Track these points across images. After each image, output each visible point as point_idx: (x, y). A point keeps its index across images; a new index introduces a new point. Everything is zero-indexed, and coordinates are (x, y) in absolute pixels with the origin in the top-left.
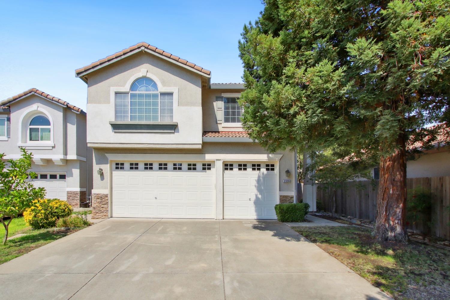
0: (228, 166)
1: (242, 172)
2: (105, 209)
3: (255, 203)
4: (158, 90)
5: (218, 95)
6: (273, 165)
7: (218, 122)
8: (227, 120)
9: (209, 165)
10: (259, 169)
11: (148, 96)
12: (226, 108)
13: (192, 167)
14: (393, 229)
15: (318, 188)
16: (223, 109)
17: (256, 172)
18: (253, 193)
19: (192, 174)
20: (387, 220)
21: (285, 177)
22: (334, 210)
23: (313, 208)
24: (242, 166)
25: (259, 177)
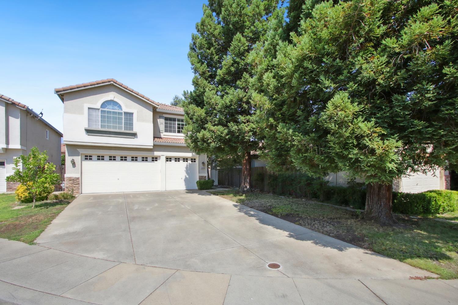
0: (168, 159)
1: (177, 162)
2: (77, 188)
3: (185, 180)
4: (122, 110)
5: (161, 115)
6: (195, 159)
7: (161, 132)
8: (166, 131)
9: (156, 158)
10: (187, 161)
11: (115, 113)
12: (165, 123)
13: (145, 159)
14: (246, 187)
15: (219, 172)
16: (164, 124)
17: (186, 163)
18: (183, 174)
19: (145, 164)
20: (244, 184)
21: (201, 165)
22: (227, 183)
23: (216, 183)
24: (177, 159)
25: (187, 165)
